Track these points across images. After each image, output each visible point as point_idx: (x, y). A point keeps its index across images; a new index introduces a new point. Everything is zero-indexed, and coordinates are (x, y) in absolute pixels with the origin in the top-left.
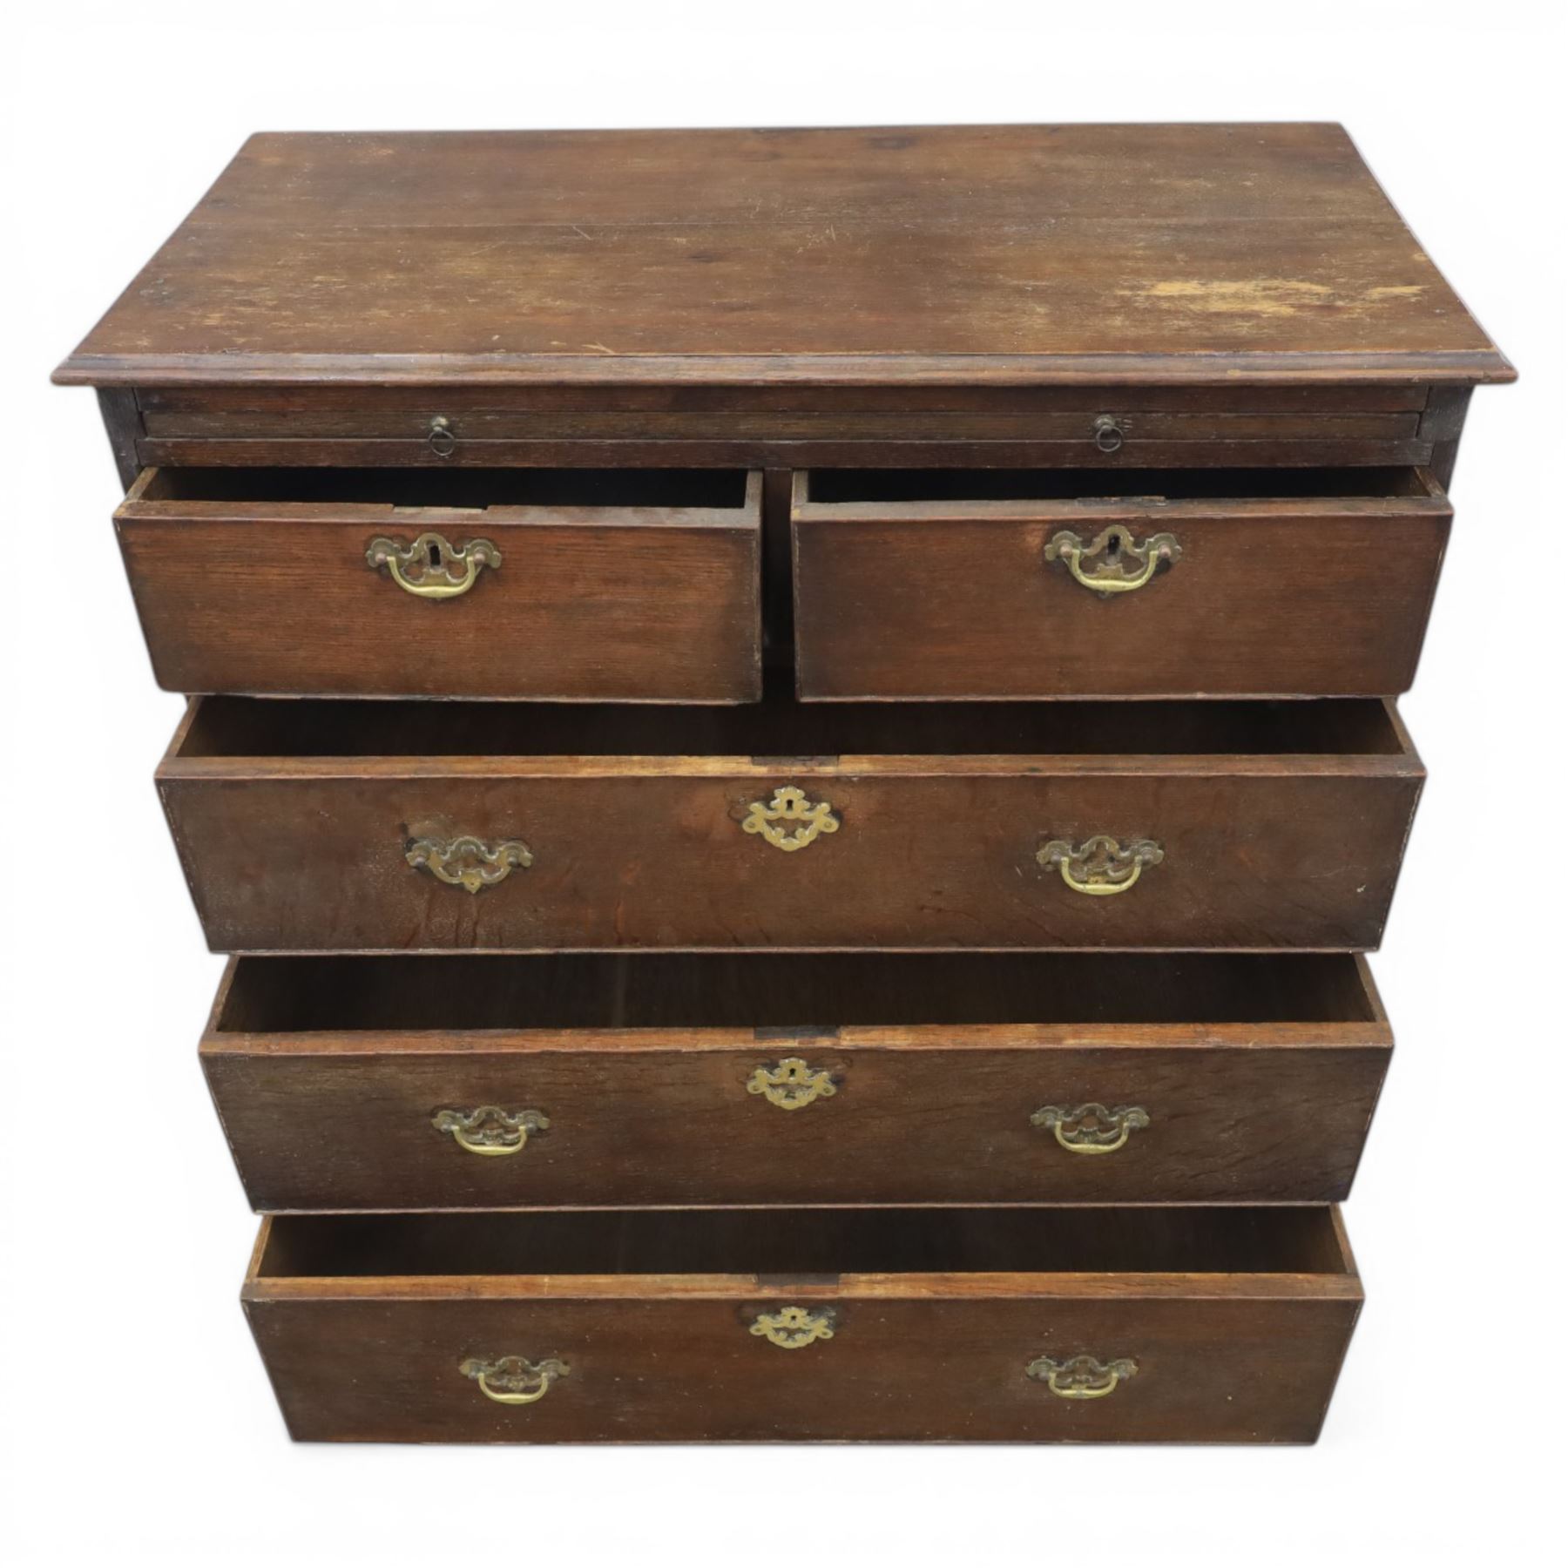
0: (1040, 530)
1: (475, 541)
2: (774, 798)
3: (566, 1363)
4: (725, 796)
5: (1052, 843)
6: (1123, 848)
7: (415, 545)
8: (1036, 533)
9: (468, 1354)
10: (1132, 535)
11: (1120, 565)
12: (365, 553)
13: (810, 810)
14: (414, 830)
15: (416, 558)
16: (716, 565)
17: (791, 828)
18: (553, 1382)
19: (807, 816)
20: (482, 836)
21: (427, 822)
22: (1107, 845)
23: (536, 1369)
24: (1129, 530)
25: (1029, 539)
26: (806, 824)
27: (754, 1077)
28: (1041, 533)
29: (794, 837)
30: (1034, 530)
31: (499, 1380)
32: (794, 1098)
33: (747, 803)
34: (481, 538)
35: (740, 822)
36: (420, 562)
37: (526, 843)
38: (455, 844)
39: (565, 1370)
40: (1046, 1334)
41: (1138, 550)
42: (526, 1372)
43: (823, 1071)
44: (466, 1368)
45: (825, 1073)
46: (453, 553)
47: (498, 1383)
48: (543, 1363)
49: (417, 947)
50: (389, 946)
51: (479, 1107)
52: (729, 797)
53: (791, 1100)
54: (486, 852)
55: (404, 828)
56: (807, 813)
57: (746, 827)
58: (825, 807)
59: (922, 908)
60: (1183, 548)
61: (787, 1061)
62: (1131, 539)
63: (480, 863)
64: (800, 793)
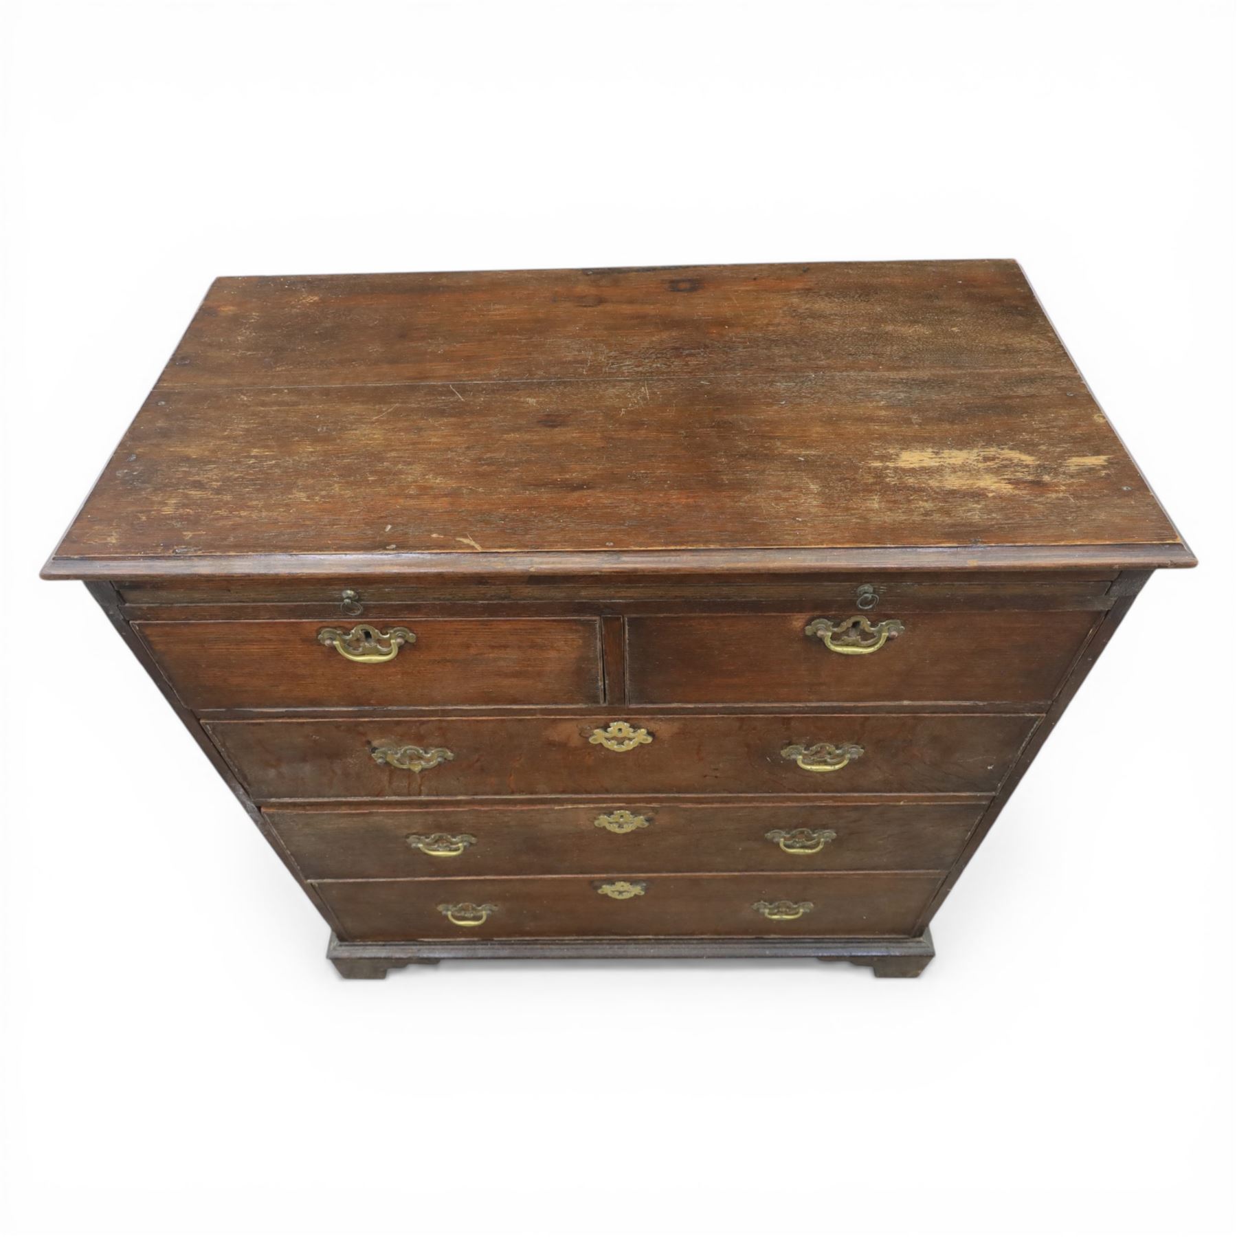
0: (803, 618)
1: (395, 629)
2: (610, 727)
3: (496, 906)
4: (577, 727)
5: (791, 746)
6: (838, 749)
7: (353, 631)
8: (800, 620)
9: (440, 903)
10: (869, 621)
11: (859, 637)
12: (317, 637)
13: (634, 732)
14: (375, 743)
15: (355, 638)
16: (570, 637)
17: (621, 741)
18: (488, 916)
19: (631, 735)
21: (383, 740)
22: (827, 747)
23: (480, 908)
24: (867, 619)
25: (795, 623)
26: (630, 739)
27: (599, 819)
28: (804, 621)
29: (623, 745)
30: (798, 619)
31: (459, 913)
32: (623, 828)
33: (592, 730)
34: (399, 626)
35: (587, 738)
37: (448, 748)
38: (403, 750)
39: (494, 908)
40: (764, 892)
41: (872, 628)
42: (474, 909)
43: (640, 816)
44: (441, 908)
45: (642, 817)
46: (381, 635)
47: (459, 915)
48: (484, 906)
49: (384, 796)
50: (367, 796)
51: (434, 834)
52: (580, 728)
53: (621, 829)
54: (423, 753)
55: (369, 743)
57: (591, 740)
58: (643, 731)
59: (705, 776)
61: (618, 811)
63: (420, 758)
64: (627, 725)
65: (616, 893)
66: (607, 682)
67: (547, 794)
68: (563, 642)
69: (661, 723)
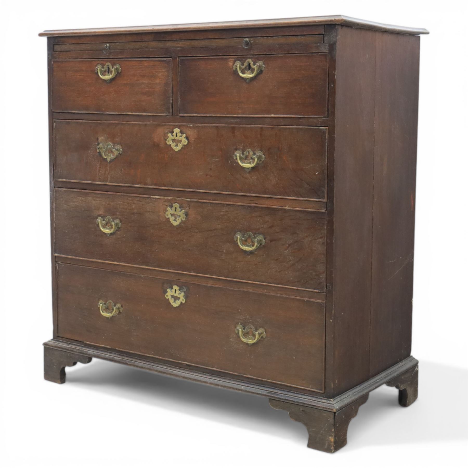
2: (174, 132)
4: (163, 131)
5: (237, 151)
6: (254, 154)
7: (105, 66)
8: (231, 62)
12: (95, 69)
13: (181, 136)
14: (100, 140)
16: (163, 71)
17: (177, 143)
19: (180, 138)
20: (113, 143)
21: (102, 137)
22: (250, 153)
24: (252, 60)
27: (167, 211)
29: (178, 146)
33: (167, 133)
34: (117, 64)
35: (166, 140)
36: (105, 71)
37: (121, 145)
38: (107, 145)
41: (254, 66)
43: (183, 210)
46: (112, 68)
49: (95, 181)
50: (90, 181)
51: (107, 216)
53: (175, 221)
54: (113, 148)
55: (98, 139)
56: (181, 138)
57: (167, 142)
58: (184, 135)
59: (207, 175)
60: (265, 66)
62: (253, 63)
63: (112, 152)
64: (179, 130)
65: (173, 300)
67: (150, 185)
68: (161, 74)
69: (190, 130)
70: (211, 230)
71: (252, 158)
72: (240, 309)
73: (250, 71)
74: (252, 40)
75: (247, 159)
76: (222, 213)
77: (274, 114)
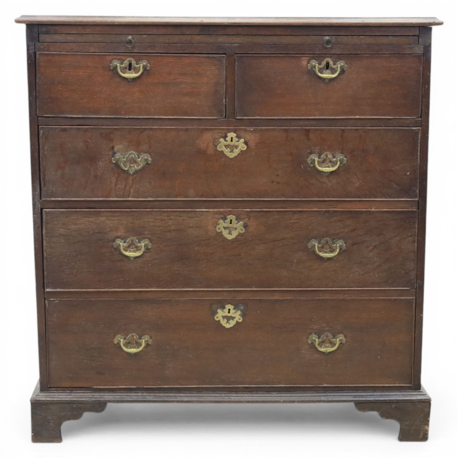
0: (306, 59)
1: (143, 61)
2: (227, 137)
3: (151, 338)
4: (212, 136)
5: (312, 155)
6: (334, 157)
7: (125, 62)
8: (305, 61)
9: (118, 332)
10: (332, 61)
11: (330, 71)
12: (110, 65)
13: (238, 141)
14: (116, 149)
15: (125, 66)
16: (213, 68)
17: (232, 149)
18: (146, 344)
19: (237, 144)
20: (136, 152)
21: (120, 146)
22: (329, 155)
24: (332, 60)
25: (303, 62)
26: (236, 147)
27: (219, 224)
28: (306, 60)
29: (233, 153)
30: (304, 59)
32: (231, 234)
33: (219, 139)
34: (144, 60)
35: (216, 146)
36: (125, 68)
37: (150, 154)
38: (128, 155)
41: (334, 66)
43: (240, 221)
45: (241, 222)
46: (136, 65)
48: (143, 337)
49: (110, 197)
50: (101, 197)
51: (129, 237)
52: (213, 137)
53: (230, 235)
54: (137, 157)
55: (113, 148)
56: (237, 143)
57: (218, 148)
58: (242, 140)
59: (273, 182)
60: (348, 66)
61: (229, 216)
62: (332, 62)
63: (135, 162)
64: (235, 135)
65: (226, 320)
66: (227, 100)
67: (193, 198)
68: (210, 72)
69: (250, 134)
70: (279, 241)
71: (331, 162)
72: (314, 319)
73: (328, 71)
74: (333, 38)
75: (324, 163)
76: (292, 221)
77: (359, 116)
